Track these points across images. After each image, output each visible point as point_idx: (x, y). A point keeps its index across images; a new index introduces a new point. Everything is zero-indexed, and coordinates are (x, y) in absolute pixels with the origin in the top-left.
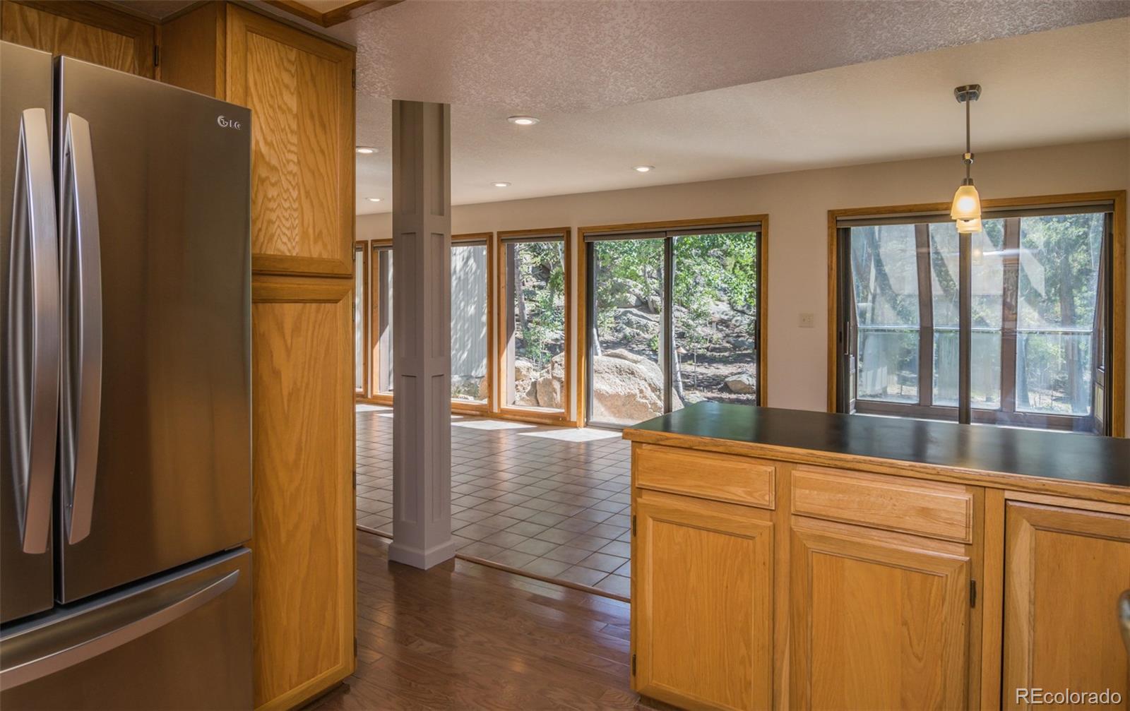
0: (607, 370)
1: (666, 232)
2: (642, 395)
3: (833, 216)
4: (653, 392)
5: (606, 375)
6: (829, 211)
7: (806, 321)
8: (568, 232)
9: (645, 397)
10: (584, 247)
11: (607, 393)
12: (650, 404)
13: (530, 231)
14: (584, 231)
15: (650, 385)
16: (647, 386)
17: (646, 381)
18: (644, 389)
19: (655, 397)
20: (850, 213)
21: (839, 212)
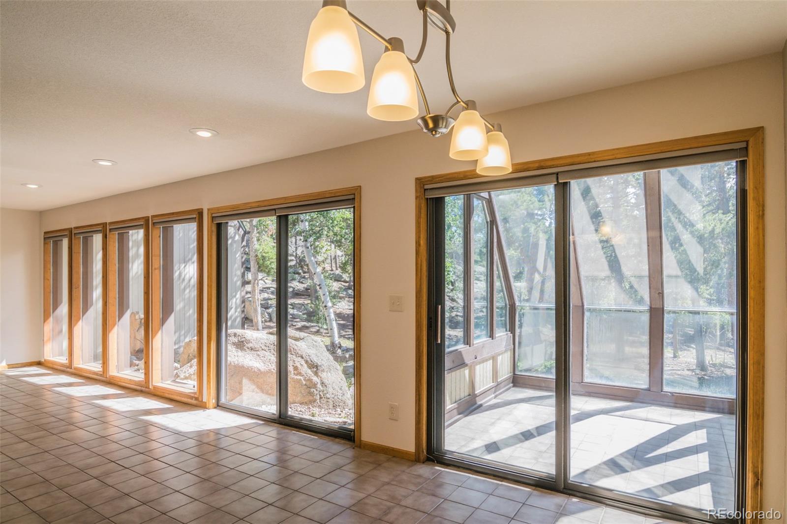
0: (265, 348)
1: (275, 210)
2: (296, 372)
3: (422, 184)
4: (310, 369)
5: (261, 353)
6: (417, 179)
7: (396, 304)
8: (200, 213)
9: (300, 374)
10: (214, 229)
11: (259, 370)
12: (305, 380)
13: (173, 214)
14: (212, 212)
15: (306, 362)
16: (303, 362)
17: (302, 358)
18: (299, 366)
19: (311, 373)
20: (437, 179)
21: (427, 180)
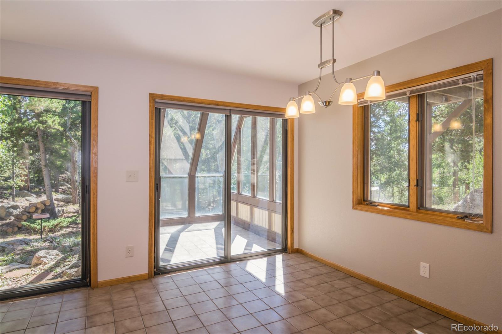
3: (154, 98)
6: (151, 94)
7: (132, 177)
20: (165, 98)
21: (158, 96)
